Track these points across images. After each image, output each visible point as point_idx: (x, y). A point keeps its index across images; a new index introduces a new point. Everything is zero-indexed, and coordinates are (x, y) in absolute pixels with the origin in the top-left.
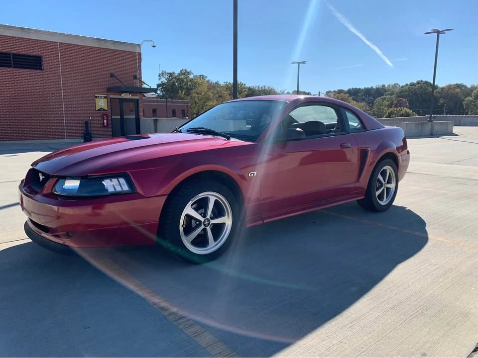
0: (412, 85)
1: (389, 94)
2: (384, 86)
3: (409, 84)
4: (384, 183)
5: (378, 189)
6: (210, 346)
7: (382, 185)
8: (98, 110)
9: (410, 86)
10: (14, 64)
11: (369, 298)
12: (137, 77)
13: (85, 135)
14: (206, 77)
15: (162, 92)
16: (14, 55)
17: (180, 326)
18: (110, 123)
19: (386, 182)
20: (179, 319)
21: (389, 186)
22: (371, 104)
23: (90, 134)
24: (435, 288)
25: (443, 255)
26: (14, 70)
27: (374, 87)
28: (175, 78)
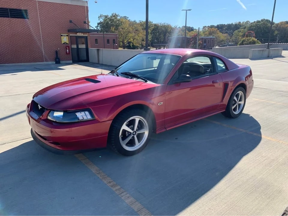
0: (258, 22)
1: (243, 28)
2: (240, 22)
3: (256, 21)
4: (237, 101)
5: (233, 105)
6: (139, 210)
7: (236, 102)
8: (63, 44)
9: (257, 22)
10: (11, 15)
11: (226, 180)
12: (86, 22)
13: (56, 59)
14: (128, 18)
15: (101, 28)
16: (10, 9)
17: (122, 198)
18: (71, 52)
19: (239, 101)
20: (122, 193)
21: (240, 103)
22: (231, 35)
23: (59, 59)
24: (264, 173)
25: (269, 150)
26: (11, 19)
27: (234, 24)
28: (109, 19)
